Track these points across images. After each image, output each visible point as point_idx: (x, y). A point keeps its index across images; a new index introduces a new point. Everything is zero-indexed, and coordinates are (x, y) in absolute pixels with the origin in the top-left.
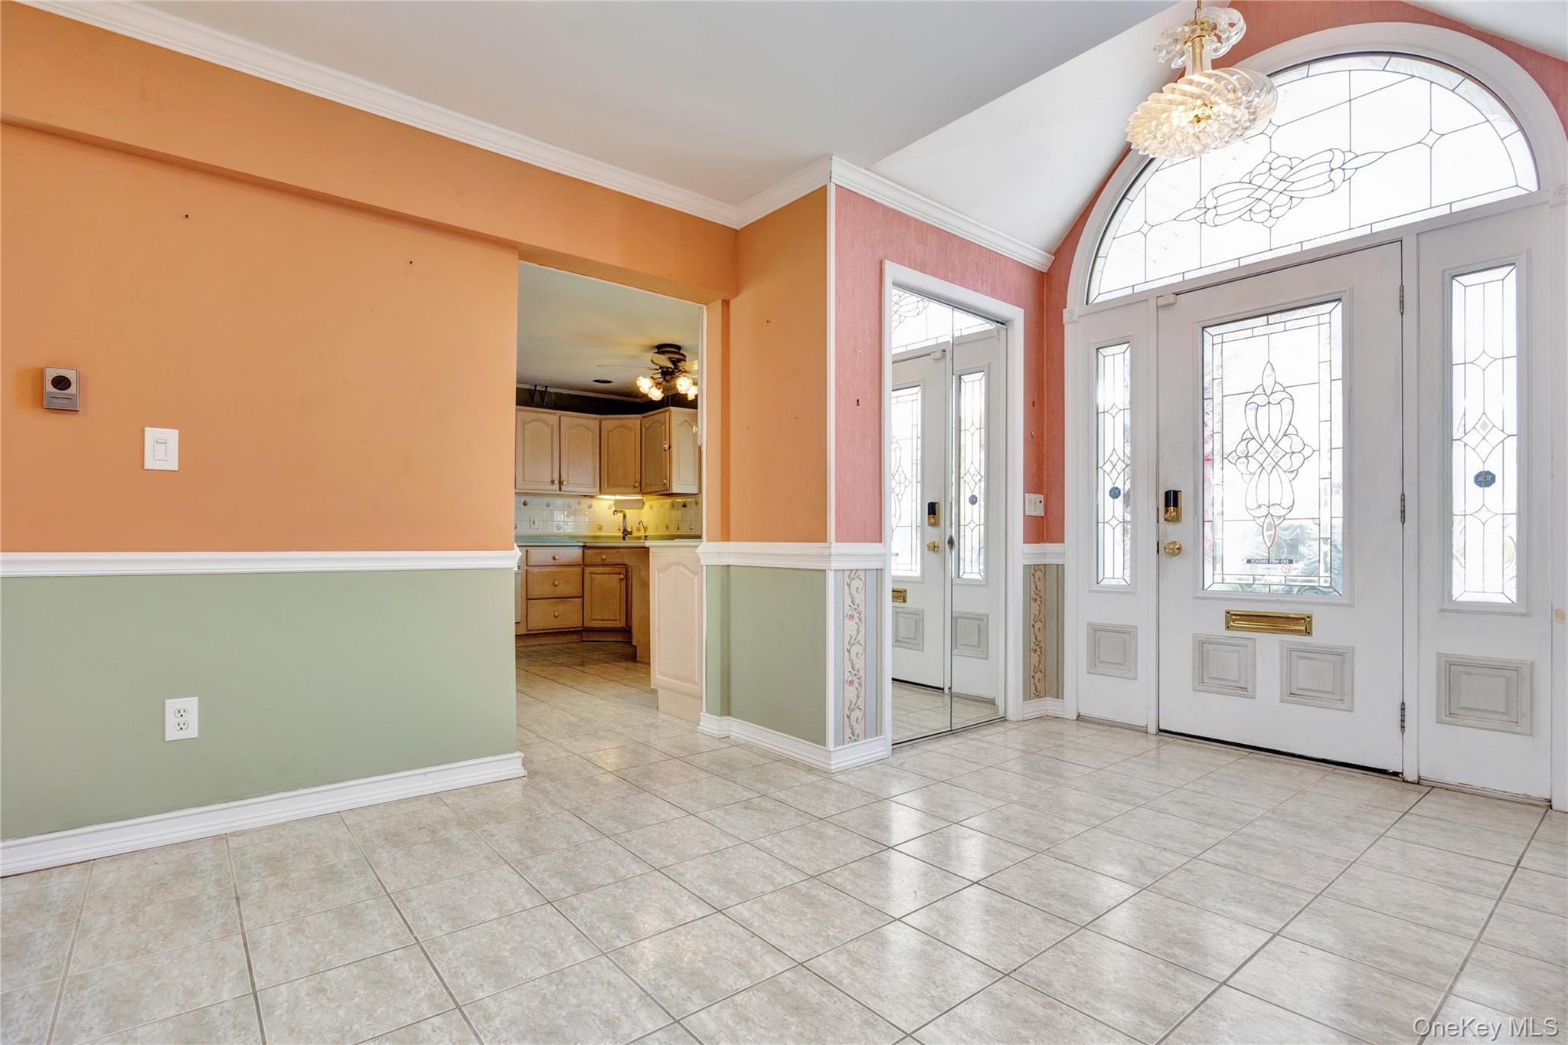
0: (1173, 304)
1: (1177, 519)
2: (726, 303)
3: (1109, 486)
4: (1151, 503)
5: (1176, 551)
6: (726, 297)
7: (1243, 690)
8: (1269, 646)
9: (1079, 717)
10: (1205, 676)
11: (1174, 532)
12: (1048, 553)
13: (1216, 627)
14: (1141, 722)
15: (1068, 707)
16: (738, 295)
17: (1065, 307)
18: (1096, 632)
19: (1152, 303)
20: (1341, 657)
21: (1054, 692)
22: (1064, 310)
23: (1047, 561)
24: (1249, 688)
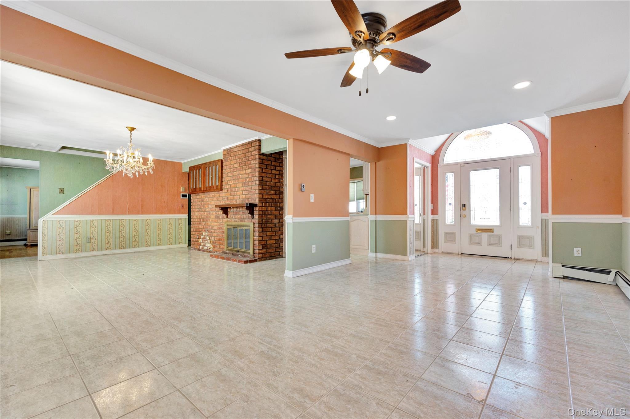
0: (463, 166)
1: (464, 210)
2: (376, 163)
3: (449, 203)
4: (459, 206)
5: (465, 217)
6: (375, 162)
7: (480, 244)
8: (485, 235)
9: (442, 253)
10: (471, 241)
11: (464, 213)
12: (436, 217)
13: (474, 232)
14: (457, 252)
15: (440, 250)
16: (379, 162)
17: (438, 164)
18: (446, 234)
19: (459, 165)
20: (499, 237)
21: (436, 247)
22: (438, 165)
23: (434, 219)
24: (481, 243)
